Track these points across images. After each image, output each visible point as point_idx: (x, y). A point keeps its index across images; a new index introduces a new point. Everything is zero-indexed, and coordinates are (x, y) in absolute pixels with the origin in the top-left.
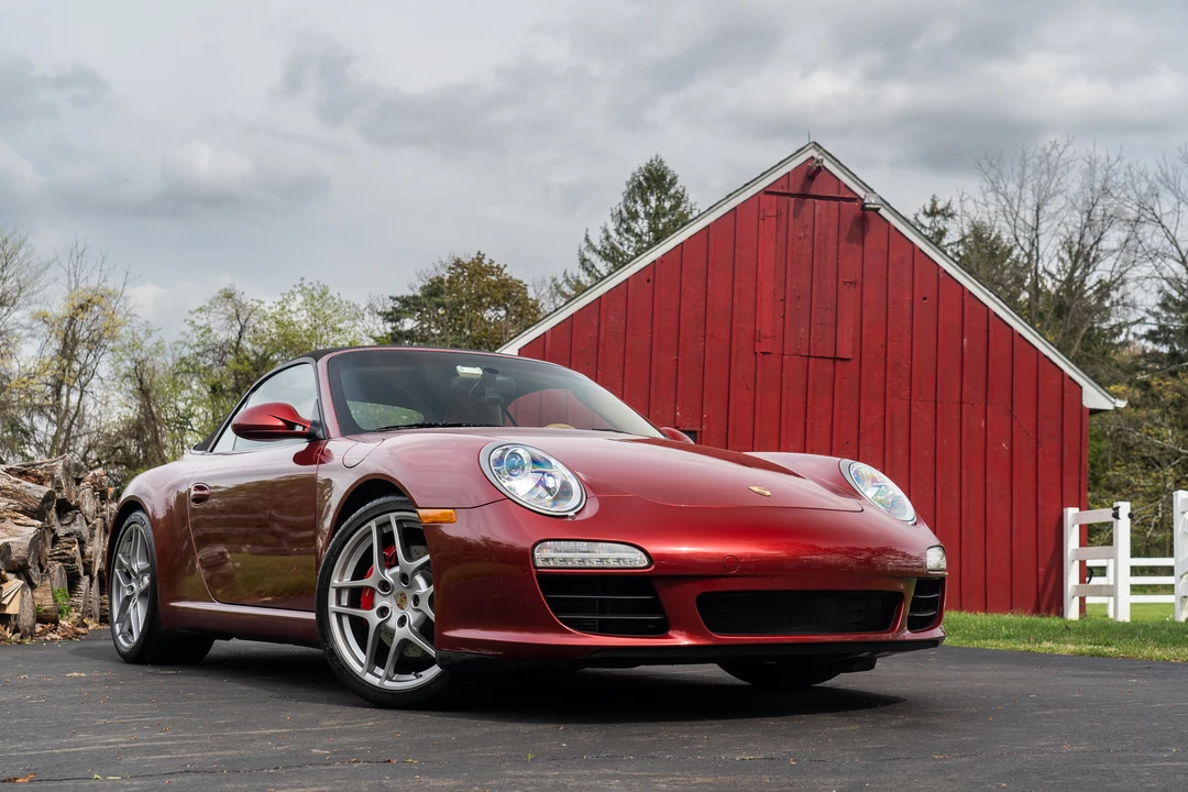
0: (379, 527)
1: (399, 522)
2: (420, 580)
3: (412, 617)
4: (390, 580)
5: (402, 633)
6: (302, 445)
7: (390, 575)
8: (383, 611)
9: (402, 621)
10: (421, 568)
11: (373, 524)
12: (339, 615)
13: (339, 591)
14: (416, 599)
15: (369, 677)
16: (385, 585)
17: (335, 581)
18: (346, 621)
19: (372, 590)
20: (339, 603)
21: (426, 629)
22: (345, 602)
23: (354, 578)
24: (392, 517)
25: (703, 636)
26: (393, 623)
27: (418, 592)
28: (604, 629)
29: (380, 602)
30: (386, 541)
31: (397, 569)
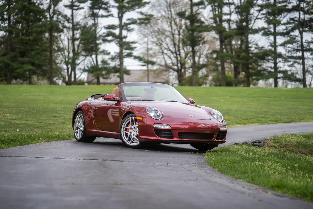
0: (131, 118)
1: (135, 118)
2: (137, 128)
3: (136, 134)
4: (132, 128)
5: (133, 136)
6: (116, 102)
7: (133, 127)
8: (131, 132)
9: (134, 135)
10: (138, 126)
11: (130, 118)
12: (123, 132)
13: (123, 128)
14: (136, 131)
15: (127, 143)
16: (131, 128)
17: (123, 126)
18: (124, 133)
19: (129, 129)
20: (123, 130)
21: (137, 136)
22: (124, 130)
23: (126, 126)
24: (134, 117)
25: (179, 139)
26: (132, 135)
27: (137, 130)
28: (164, 137)
29: (130, 131)
30: (132, 121)
31: (133, 126)
